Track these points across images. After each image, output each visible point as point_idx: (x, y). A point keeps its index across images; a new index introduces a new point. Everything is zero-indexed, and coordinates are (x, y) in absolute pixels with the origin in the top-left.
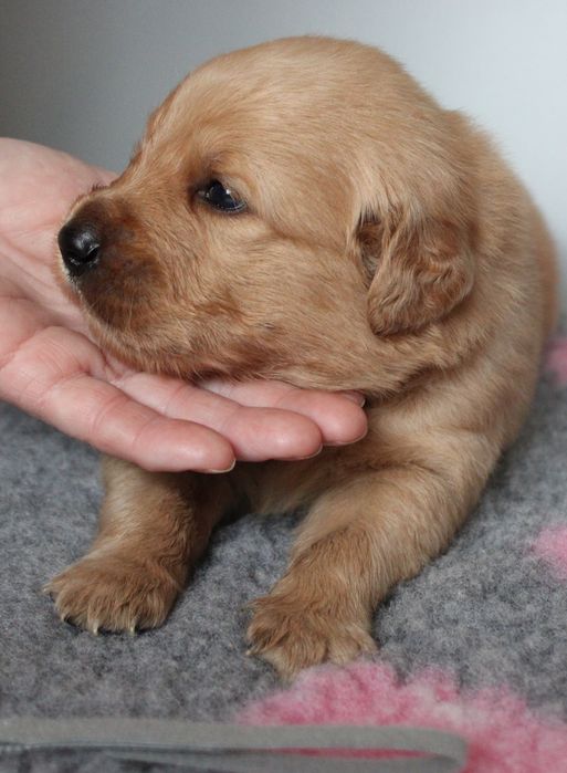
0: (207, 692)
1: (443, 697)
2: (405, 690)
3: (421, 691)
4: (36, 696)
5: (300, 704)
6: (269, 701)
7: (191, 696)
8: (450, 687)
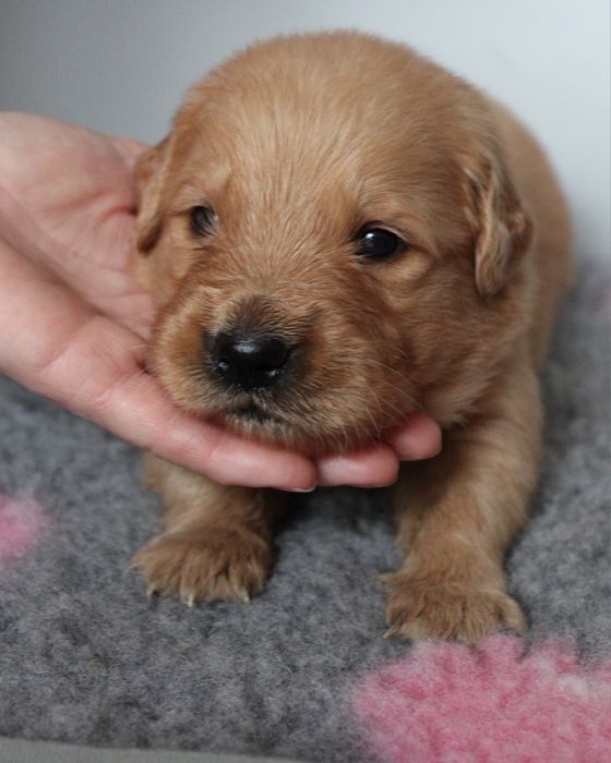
0: (320, 660)
1: (564, 669)
2: (526, 662)
3: (542, 663)
4: (144, 660)
5: (419, 676)
6: (385, 672)
7: (301, 663)
8: (569, 659)
